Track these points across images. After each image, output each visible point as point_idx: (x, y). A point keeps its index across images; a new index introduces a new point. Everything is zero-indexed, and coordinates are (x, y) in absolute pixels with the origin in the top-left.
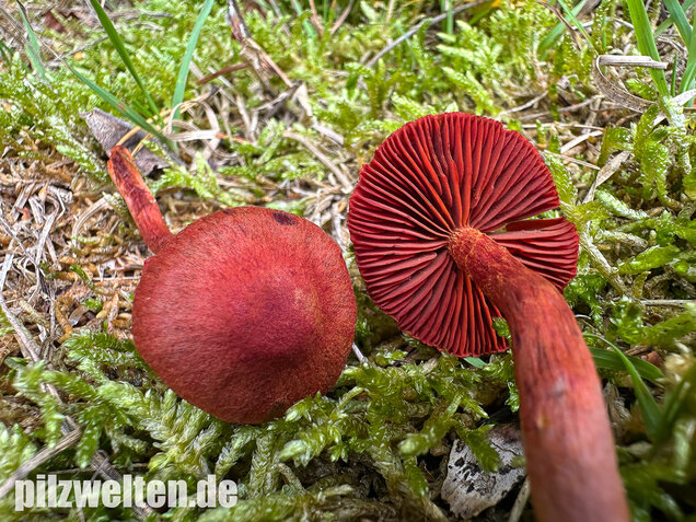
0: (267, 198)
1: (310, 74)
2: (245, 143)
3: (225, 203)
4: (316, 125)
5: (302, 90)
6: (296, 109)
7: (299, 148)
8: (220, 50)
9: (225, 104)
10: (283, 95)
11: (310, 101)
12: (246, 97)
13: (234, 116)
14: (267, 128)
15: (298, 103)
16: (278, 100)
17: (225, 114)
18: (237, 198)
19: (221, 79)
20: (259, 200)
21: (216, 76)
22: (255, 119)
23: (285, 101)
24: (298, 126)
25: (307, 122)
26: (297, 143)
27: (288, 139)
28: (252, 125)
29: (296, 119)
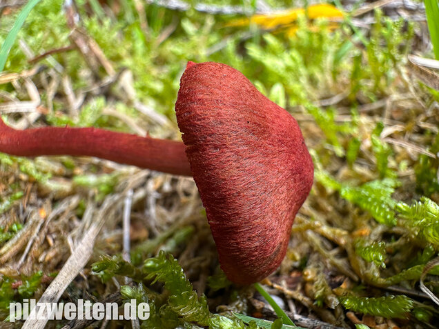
0: (79, 172)
4: (137, 104)
5: (127, 76)
6: (121, 94)
9: (54, 85)
10: (110, 80)
12: (74, 78)
13: (60, 95)
15: (123, 90)
16: (105, 84)
17: (51, 93)
18: (43, 169)
19: (51, 60)
20: (69, 171)
21: (45, 56)
22: (80, 100)
23: (110, 85)
24: (121, 107)
25: (129, 103)
26: (117, 119)
27: (110, 117)
28: (75, 102)
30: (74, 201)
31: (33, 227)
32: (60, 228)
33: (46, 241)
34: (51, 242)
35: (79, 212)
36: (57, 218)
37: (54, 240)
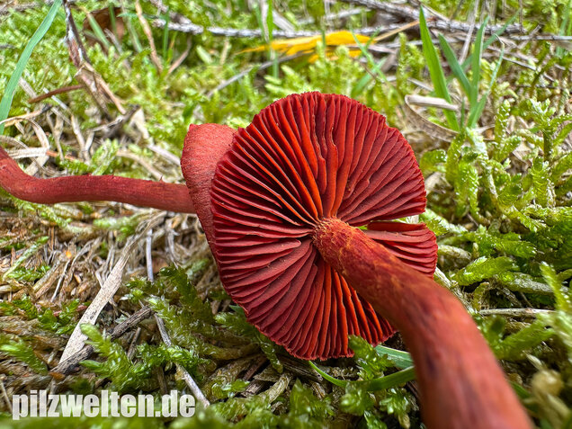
0: (96, 215)
1: (148, 102)
2: (76, 161)
3: (47, 219)
4: (151, 146)
5: (139, 115)
6: (133, 133)
7: (134, 166)
8: (57, 74)
9: (59, 124)
10: (120, 118)
11: (147, 125)
12: (82, 119)
13: (66, 136)
14: (101, 148)
15: (135, 127)
16: (115, 122)
17: (57, 134)
18: (62, 214)
19: (55, 99)
20: (87, 216)
21: (49, 95)
22: (90, 141)
23: (121, 124)
24: (134, 147)
25: (143, 144)
26: (132, 162)
27: (123, 158)
28: (86, 145)
29: (133, 142)
30: (96, 243)
31: (60, 268)
32: (87, 266)
33: (74, 278)
34: (79, 280)
35: (101, 253)
36: (82, 259)
37: (82, 278)
